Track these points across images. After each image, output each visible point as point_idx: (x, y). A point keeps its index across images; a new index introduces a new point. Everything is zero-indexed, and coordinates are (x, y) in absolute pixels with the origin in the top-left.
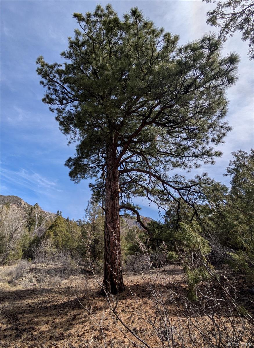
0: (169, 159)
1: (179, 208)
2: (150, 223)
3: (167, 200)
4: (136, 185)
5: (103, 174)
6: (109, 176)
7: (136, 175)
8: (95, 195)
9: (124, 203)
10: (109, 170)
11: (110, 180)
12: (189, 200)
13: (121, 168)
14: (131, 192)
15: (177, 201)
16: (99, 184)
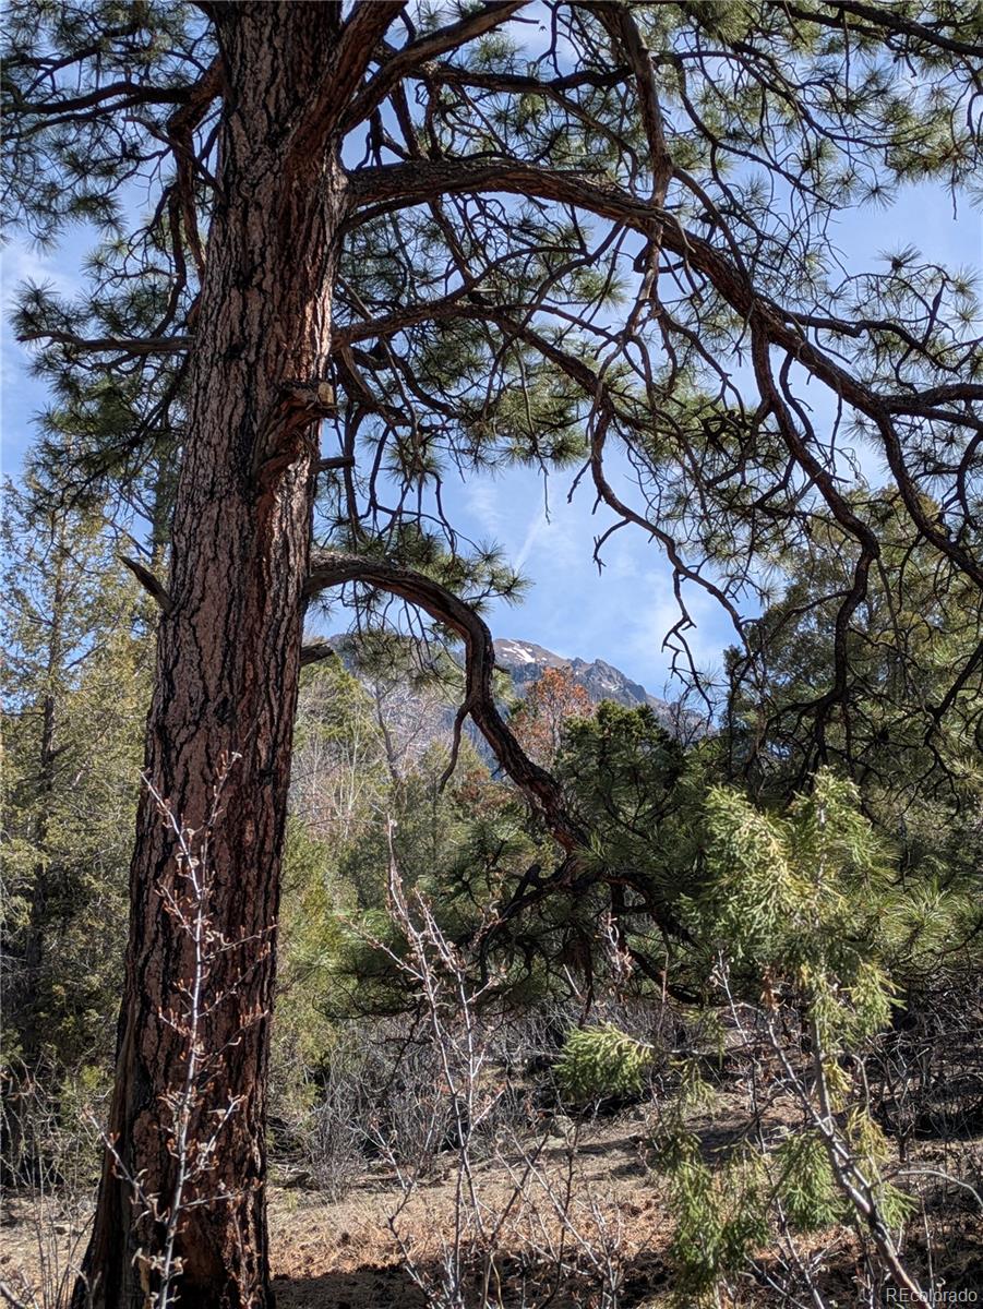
0: (873, 78)
1: (857, 594)
2: (592, 718)
3: (771, 512)
4: (508, 343)
5: (178, 198)
6: (234, 228)
7: (526, 226)
8: (74, 421)
9: (367, 523)
10: (243, 153)
11: (243, 279)
12: (968, 519)
13: (377, 140)
14: (443, 409)
15: (858, 529)
16: (132, 300)
